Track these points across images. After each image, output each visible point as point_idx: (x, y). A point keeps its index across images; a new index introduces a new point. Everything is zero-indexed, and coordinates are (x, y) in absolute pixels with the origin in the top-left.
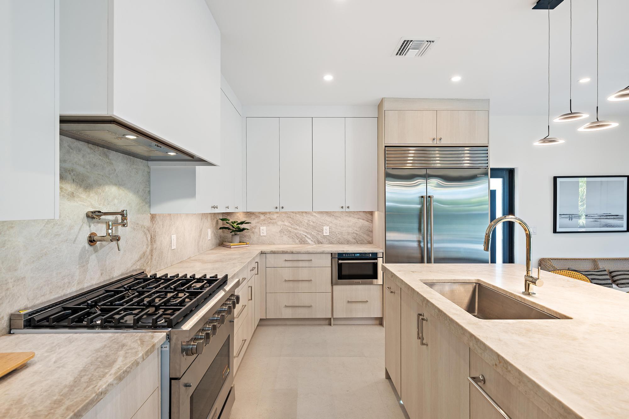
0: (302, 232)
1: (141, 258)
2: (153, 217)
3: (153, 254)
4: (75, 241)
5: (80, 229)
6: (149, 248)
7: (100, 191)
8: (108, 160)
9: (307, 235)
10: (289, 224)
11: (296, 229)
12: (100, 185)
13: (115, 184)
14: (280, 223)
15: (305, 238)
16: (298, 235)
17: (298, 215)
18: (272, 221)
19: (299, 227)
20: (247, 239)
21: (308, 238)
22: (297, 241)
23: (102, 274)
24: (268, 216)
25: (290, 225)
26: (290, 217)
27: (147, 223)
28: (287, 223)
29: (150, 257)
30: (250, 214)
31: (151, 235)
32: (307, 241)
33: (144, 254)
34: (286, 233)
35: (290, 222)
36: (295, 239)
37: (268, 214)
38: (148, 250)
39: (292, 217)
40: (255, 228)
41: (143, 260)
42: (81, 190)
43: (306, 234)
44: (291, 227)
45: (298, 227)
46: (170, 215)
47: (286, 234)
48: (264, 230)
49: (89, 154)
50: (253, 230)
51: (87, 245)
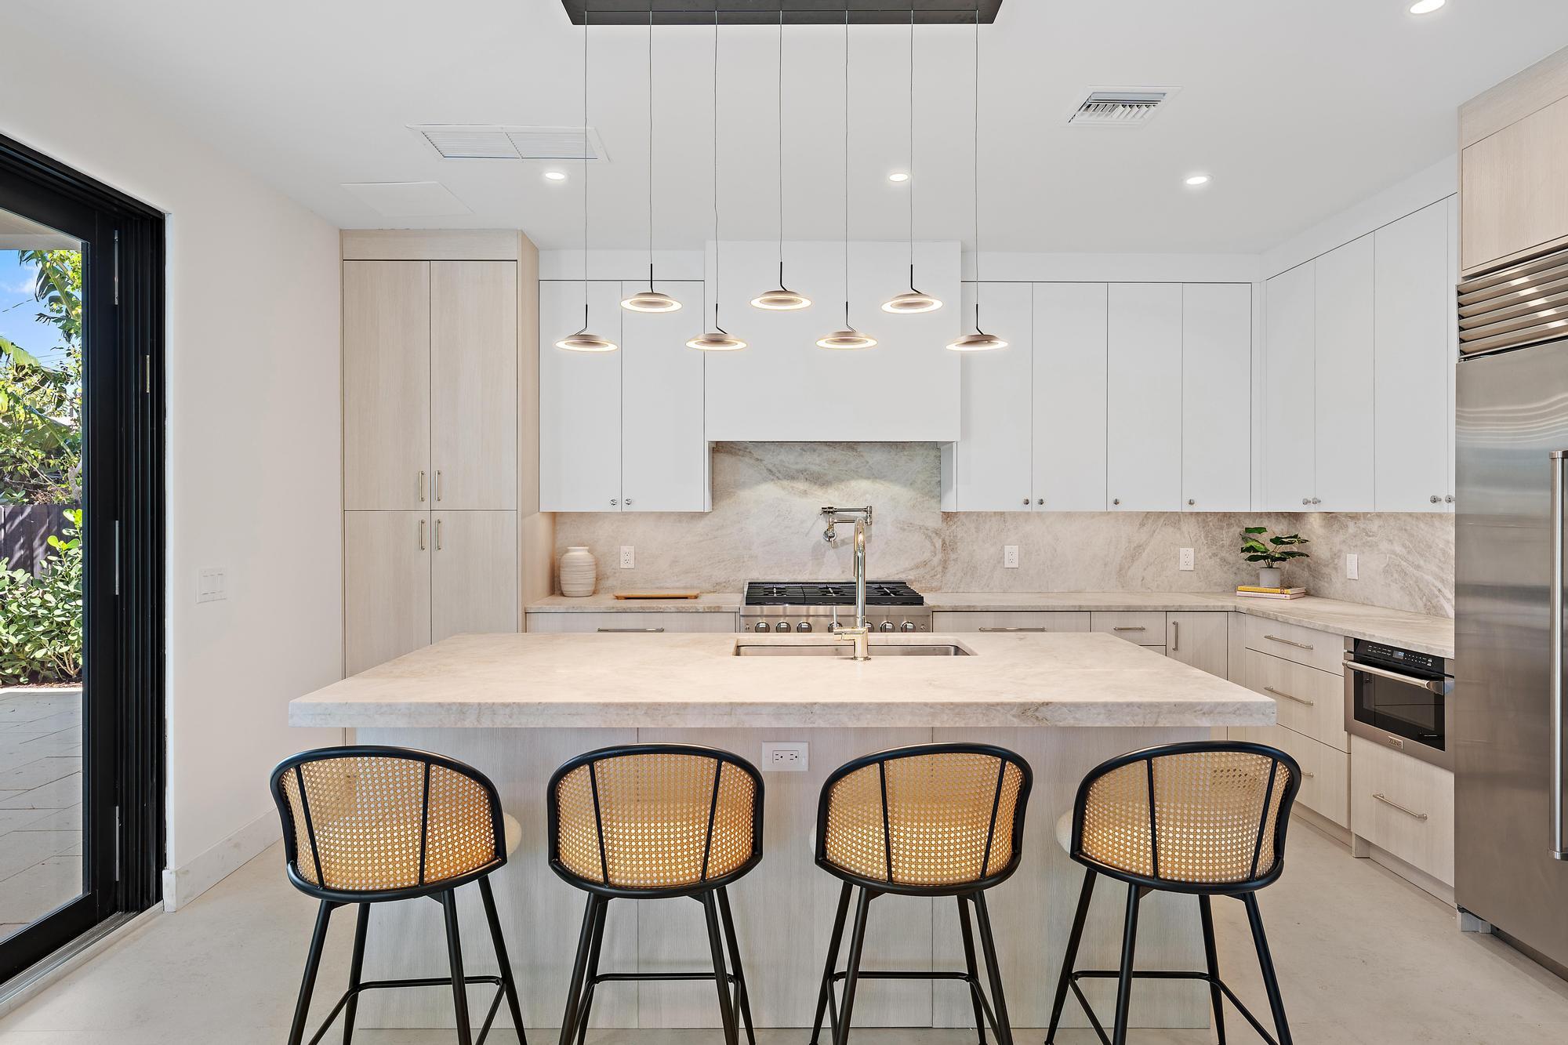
0: (1429, 578)
1: (917, 567)
2: (948, 516)
3: (949, 566)
4: (808, 533)
5: (814, 524)
6: (939, 556)
7: (842, 486)
8: (855, 453)
9: (1443, 590)
10: (1404, 550)
11: (1418, 567)
12: (843, 481)
13: (868, 478)
14: (1384, 546)
15: (1437, 597)
16: (1421, 586)
17: (1422, 525)
18: (1369, 539)
19: (1425, 561)
20: (1326, 585)
21: (1444, 597)
22: (1420, 604)
23: (843, 572)
24: (1361, 524)
25: (1403, 552)
26: (1406, 530)
27: (935, 522)
28: (1398, 549)
29: (940, 569)
30: (1332, 517)
31: (944, 540)
32: (1442, 608)
33: (925, 563)
34: (1396, 576)
35: (1404, 546)
36: (1416, 597)
37: (1362, 518)
38: (936, 560)
39: (1408, 528)
40: (1339, 557)
41: (922, 571)
42: (816, 487)
43: (1440, 586)
44: (1406, 560)
45: (1422, 563)
46: (1002, 514)
47: (1396, 579)
48: (1351, 563)
49: (826, 452)
50: (1336, 560)
51: (823, 541)
